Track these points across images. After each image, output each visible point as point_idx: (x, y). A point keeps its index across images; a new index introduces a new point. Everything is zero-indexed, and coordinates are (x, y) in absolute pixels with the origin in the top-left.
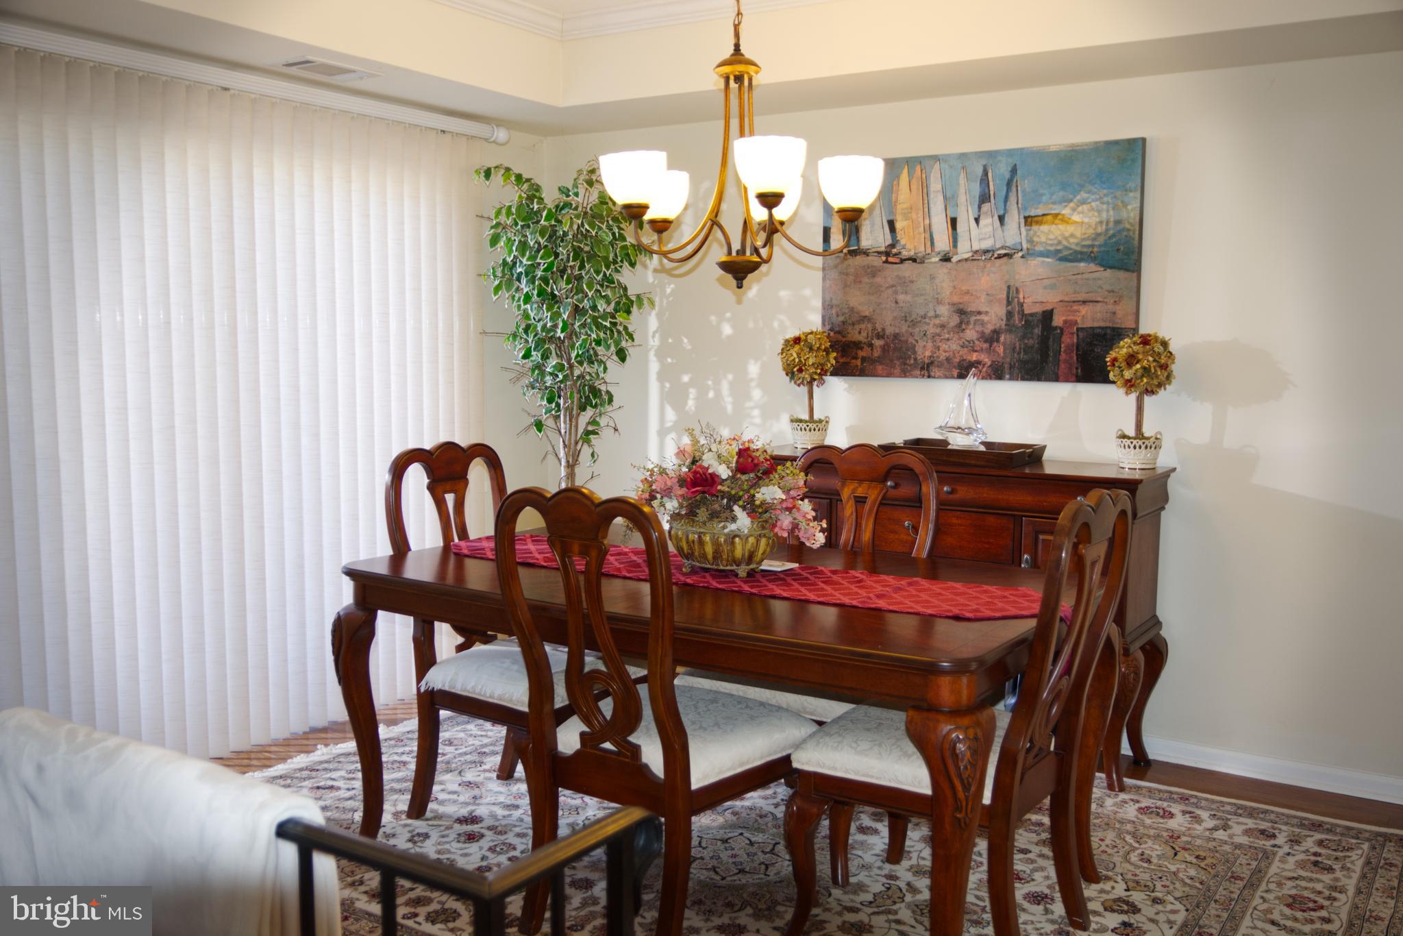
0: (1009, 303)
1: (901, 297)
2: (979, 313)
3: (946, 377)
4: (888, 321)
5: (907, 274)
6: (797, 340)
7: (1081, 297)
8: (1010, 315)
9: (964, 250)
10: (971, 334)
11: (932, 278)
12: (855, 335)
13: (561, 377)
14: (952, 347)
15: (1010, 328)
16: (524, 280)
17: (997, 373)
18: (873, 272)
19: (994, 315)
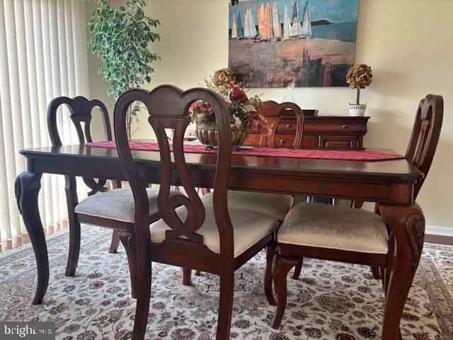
0: (304, 57)
1: (261, 56)
2: (292, 61)
3: (279, 87)
4: (256, 66)
5: (263, 46)
6: (221, 71)
7: (333, 53)
8: (304, 61)
9: (286, 36)
10: (289, 69)
11: (273, 47)
12: (241, 71)
13: (124, 85)
14: (281, 74)
15: (304, 66)
16: (107, 43)
17: (299, 84)
18: (249, 46)
19: (299, 61)
